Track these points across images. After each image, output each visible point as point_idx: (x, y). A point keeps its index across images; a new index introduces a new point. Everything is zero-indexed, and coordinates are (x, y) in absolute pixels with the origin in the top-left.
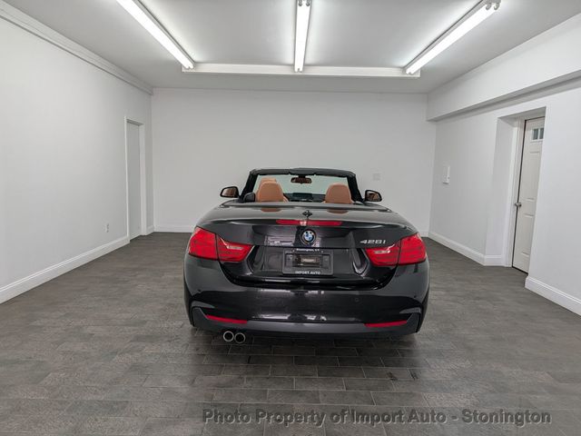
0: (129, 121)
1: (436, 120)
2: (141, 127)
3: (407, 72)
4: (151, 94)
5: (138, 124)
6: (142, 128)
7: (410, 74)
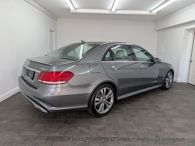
0: (50, 30)
1: (158, 31)
2: (53, 32)
3: (152, 13)
4: (57, 20)
7: (153, 13)
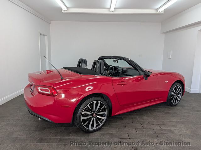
0: (40, 34)
1: (165, 33)
4: (50, 24)
5: (45, 35)
6: (46, 37)
7: (159, 12)
